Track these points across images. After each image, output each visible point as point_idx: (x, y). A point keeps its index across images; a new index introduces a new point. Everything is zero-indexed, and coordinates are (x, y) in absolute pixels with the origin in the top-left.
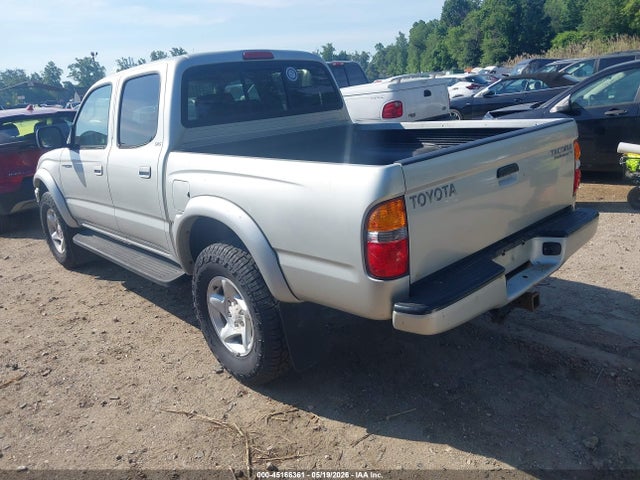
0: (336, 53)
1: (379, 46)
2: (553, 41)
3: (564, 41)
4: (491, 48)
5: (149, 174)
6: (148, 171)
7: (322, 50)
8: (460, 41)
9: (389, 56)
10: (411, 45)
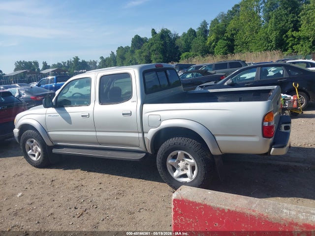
0: (80, 61)
1: (102, 58)
2: (181, 56)
3: (185, 56)
4: (156, 59)
5: (131, 114)
6: (129, 112)
7: (73, 60)
8: (141, 56)
9: (107, 62)
10: (118, 57)
